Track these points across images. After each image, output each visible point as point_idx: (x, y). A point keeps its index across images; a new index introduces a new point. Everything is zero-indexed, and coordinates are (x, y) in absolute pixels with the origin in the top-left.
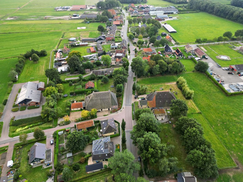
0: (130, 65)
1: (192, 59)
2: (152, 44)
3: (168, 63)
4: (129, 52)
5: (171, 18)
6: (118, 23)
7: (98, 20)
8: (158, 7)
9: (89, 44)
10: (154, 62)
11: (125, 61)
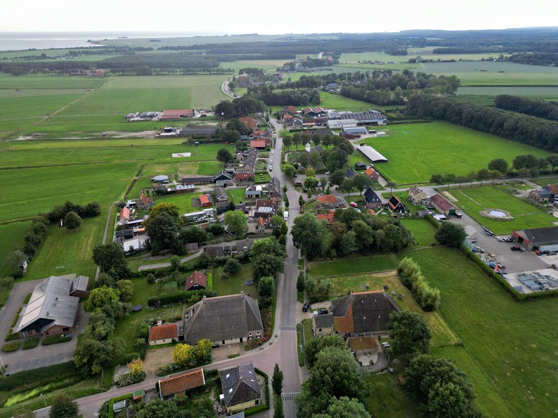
0: (289, 231)
1: (428, 219)
2: (335, 186)
3: (375, 228)
4: (287, 205)
5: (374, 132)
6: (262, 144)
7: (217, 138)
8: (344, 112)
9: (197, 189)
10: (344, 224)
11: (278, 223)
